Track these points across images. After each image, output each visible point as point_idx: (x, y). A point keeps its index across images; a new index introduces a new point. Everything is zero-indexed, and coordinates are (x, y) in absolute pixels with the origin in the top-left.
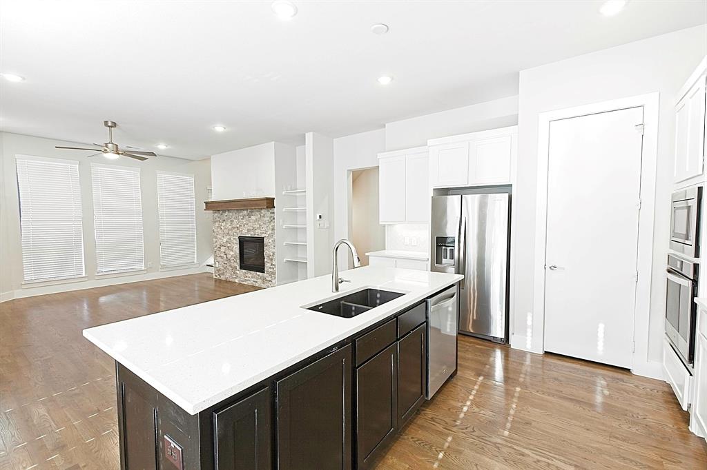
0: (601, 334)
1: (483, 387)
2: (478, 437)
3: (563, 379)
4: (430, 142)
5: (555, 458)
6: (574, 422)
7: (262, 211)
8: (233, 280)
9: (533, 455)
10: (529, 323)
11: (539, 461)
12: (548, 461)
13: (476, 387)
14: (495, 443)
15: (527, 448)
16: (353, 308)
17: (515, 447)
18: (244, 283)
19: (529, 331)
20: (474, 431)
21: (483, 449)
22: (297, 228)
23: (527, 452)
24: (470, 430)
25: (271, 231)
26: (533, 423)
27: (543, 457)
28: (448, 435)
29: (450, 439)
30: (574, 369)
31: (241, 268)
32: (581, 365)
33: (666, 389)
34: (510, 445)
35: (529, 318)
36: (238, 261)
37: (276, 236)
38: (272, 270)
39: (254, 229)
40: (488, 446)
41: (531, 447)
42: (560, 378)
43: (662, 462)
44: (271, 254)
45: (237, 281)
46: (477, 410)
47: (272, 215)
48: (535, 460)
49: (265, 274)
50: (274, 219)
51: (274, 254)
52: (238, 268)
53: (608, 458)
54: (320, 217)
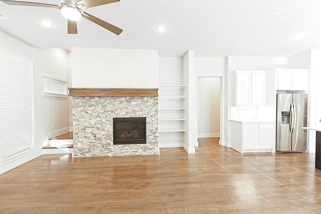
7: (145, 98)
8: (105, 155)
18: (121, 155)
25: (153, 113)
31: (115, 143)
36: (112, 138)
38: (154, 140)
39: (134, 111)
44: (154, 129)
45: (110, 155)
47: (156, 101)
49: (147, 145)
50: (157, 103)
51: (157, 129)
52: (112, 143)
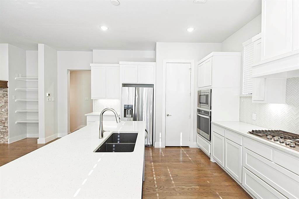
0: (181, 136)
1: (156, 167)
2: (167, 189)
3: (176, 155)
4: (120, 62)
5: (191, 185)
6: (188, 170)
9: (186, 187)
10: (160, 136)
11: (189, 189)
12: (191, 187)
13: (153, 168)
14: (173, 189)
15: (183, 186)
16: (114, 146)
17: (179, 187)
19: (160, 139)
20: (164, 187)
21: (171, 193)
22: (26, 101)
23: (184, 187)
24: (162, 187)
25: (3, 104)
26: (178, 175)
27: (188, 187)
28: (156, 194)
29: (158, 195)
30: (176, 150)
32: (177, 148)
33: (199, 150)
34: (178, 187)
35: (160, 135)
37: (9, 107)
38: (4, 130)
40: (172, 191)
41: (183, 184)
42: (175, 155)
43: (213, 174)
44: (4, 119)
46: (159, 177)
47: (6, 92)
48: (188, 189)
50: (7, 95)
51: (6, 119)
53: (202, 178)
54: (49, 95)
